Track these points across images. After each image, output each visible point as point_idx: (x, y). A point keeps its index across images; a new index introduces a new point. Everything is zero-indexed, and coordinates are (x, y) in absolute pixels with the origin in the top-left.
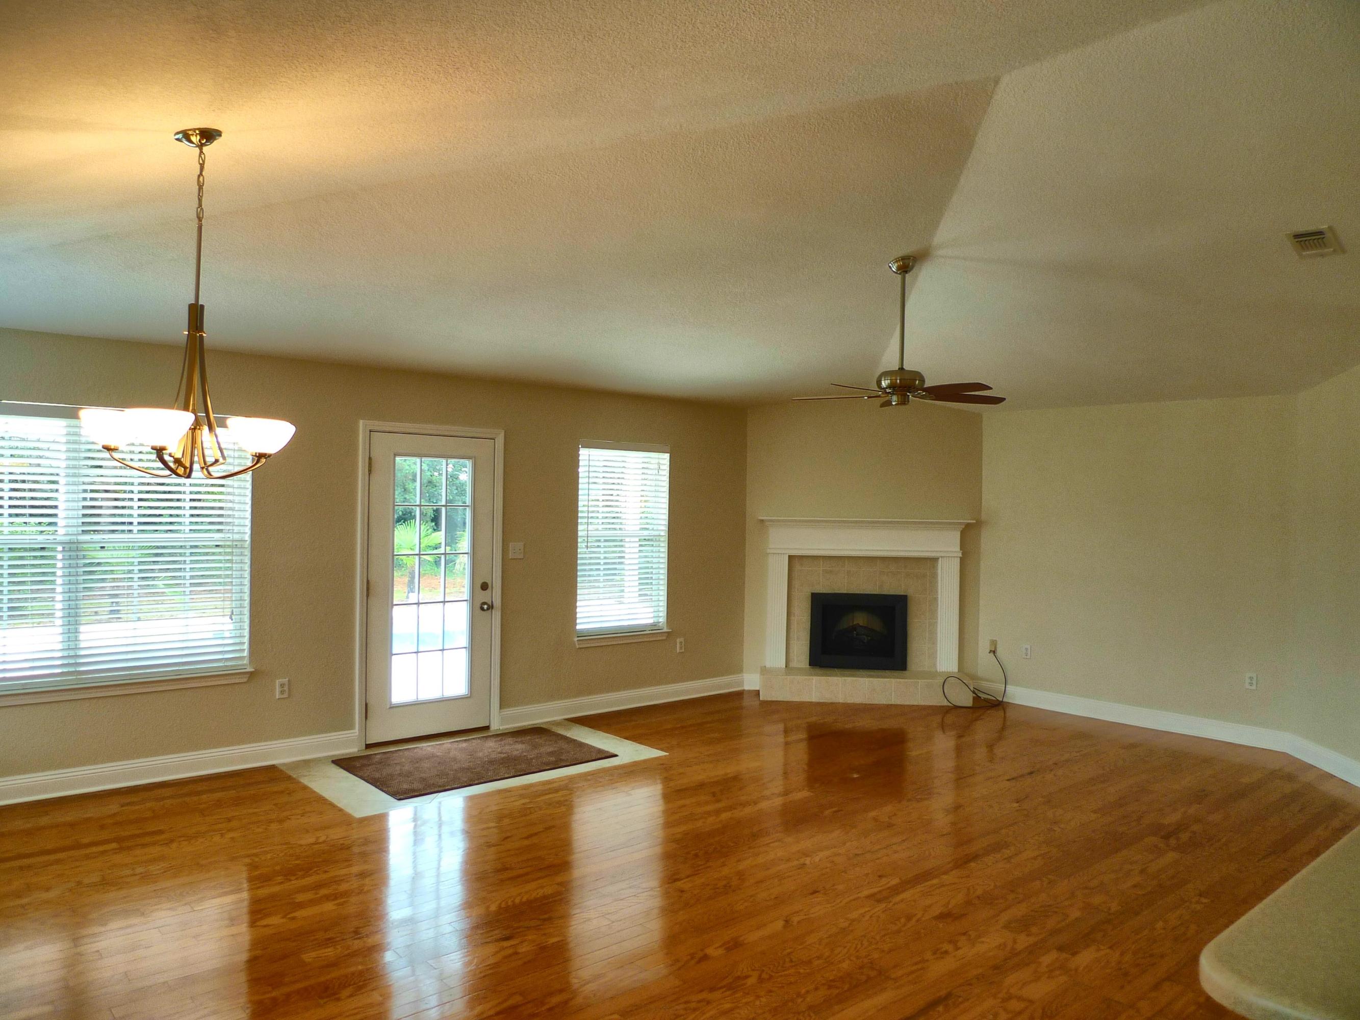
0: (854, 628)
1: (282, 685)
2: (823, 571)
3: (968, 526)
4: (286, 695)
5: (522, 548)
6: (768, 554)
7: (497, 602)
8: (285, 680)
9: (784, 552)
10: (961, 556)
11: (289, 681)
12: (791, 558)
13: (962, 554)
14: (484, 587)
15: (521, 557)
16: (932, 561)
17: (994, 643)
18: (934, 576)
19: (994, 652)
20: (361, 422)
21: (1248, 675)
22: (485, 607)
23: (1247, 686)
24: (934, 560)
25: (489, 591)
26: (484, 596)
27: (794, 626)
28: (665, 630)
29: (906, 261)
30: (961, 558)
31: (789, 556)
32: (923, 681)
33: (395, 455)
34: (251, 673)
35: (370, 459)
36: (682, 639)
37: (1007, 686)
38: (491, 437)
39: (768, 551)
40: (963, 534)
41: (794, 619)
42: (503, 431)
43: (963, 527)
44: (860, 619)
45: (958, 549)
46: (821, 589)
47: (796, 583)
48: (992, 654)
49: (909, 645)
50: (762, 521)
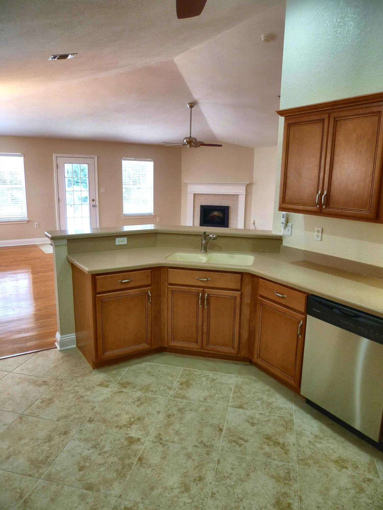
0: (214, 216)
1: (37, 224)
2: (204, 198)
3: (248, 185)
4: (38, 227)
5: (105, 190)
6: (187, 193)
7: (97, 205)
8: (37, 223)
9: (192, 192)
10: (246, 194)
11: (38, 223)
12: (194, 194)
14: (93, 200)
15: (105, 192)
16: (237, 195)
17: (254, 221)
18: (238, 200)
20: (54, 154)
22: (93, 206)
24: (238, 195)
25: (95, 202)
26: (94, 203)
27: (195, 215)
28: (153, 215)
29: (192, 104)
33: (64, 163)
34: (28, 221)
35: (57, 165)
36: (159, 218)
38: (93, 157)
39: (188, 192)
40: (246, 187)
41: (195, 213)
42: (97, 156)
43: (246, 185)
44: (216, 213)
45: (245, 192)
46: (203, 204)
47: (196, 202)
48: (253, 224)
49: (229, 221)
50: (186, 183)
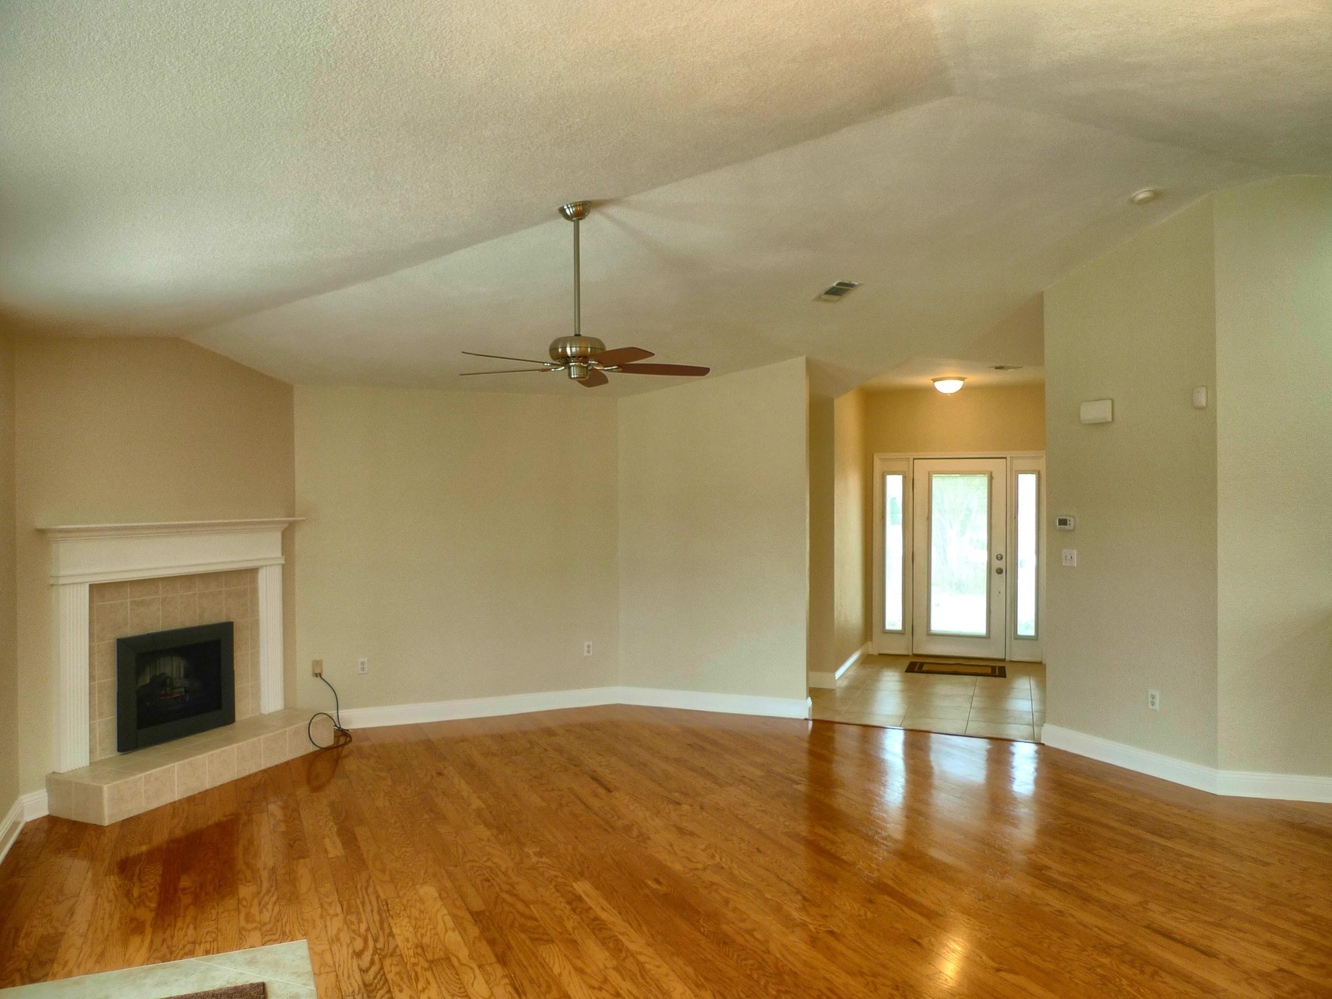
2: (132, 603)
3: (288, 525)
9: (83, 579)
10: (284, 562)
12: (92, 588)
13: (285, 561)
16: (251, 573)
17: (317, 663)
18: (255, 591)
19: (319, 675)
21: (586, 644)
23: (586, 654)
24: (253, 571)
30: (283, 565)
31: (90, 585)
32: (290, 728)
37: (339, 711)
40: (284, 535)
43: (283, 526)
45: (279, 554)
46: (130, 631)
47: (99, 625)
49: (235, 688)
